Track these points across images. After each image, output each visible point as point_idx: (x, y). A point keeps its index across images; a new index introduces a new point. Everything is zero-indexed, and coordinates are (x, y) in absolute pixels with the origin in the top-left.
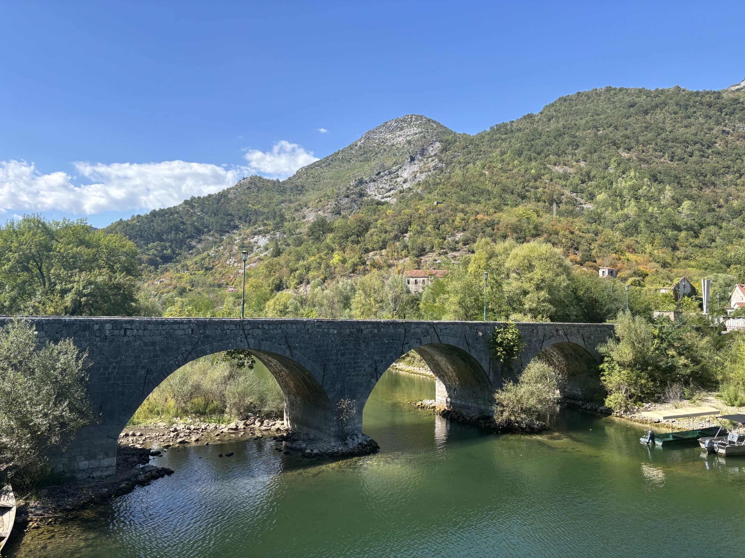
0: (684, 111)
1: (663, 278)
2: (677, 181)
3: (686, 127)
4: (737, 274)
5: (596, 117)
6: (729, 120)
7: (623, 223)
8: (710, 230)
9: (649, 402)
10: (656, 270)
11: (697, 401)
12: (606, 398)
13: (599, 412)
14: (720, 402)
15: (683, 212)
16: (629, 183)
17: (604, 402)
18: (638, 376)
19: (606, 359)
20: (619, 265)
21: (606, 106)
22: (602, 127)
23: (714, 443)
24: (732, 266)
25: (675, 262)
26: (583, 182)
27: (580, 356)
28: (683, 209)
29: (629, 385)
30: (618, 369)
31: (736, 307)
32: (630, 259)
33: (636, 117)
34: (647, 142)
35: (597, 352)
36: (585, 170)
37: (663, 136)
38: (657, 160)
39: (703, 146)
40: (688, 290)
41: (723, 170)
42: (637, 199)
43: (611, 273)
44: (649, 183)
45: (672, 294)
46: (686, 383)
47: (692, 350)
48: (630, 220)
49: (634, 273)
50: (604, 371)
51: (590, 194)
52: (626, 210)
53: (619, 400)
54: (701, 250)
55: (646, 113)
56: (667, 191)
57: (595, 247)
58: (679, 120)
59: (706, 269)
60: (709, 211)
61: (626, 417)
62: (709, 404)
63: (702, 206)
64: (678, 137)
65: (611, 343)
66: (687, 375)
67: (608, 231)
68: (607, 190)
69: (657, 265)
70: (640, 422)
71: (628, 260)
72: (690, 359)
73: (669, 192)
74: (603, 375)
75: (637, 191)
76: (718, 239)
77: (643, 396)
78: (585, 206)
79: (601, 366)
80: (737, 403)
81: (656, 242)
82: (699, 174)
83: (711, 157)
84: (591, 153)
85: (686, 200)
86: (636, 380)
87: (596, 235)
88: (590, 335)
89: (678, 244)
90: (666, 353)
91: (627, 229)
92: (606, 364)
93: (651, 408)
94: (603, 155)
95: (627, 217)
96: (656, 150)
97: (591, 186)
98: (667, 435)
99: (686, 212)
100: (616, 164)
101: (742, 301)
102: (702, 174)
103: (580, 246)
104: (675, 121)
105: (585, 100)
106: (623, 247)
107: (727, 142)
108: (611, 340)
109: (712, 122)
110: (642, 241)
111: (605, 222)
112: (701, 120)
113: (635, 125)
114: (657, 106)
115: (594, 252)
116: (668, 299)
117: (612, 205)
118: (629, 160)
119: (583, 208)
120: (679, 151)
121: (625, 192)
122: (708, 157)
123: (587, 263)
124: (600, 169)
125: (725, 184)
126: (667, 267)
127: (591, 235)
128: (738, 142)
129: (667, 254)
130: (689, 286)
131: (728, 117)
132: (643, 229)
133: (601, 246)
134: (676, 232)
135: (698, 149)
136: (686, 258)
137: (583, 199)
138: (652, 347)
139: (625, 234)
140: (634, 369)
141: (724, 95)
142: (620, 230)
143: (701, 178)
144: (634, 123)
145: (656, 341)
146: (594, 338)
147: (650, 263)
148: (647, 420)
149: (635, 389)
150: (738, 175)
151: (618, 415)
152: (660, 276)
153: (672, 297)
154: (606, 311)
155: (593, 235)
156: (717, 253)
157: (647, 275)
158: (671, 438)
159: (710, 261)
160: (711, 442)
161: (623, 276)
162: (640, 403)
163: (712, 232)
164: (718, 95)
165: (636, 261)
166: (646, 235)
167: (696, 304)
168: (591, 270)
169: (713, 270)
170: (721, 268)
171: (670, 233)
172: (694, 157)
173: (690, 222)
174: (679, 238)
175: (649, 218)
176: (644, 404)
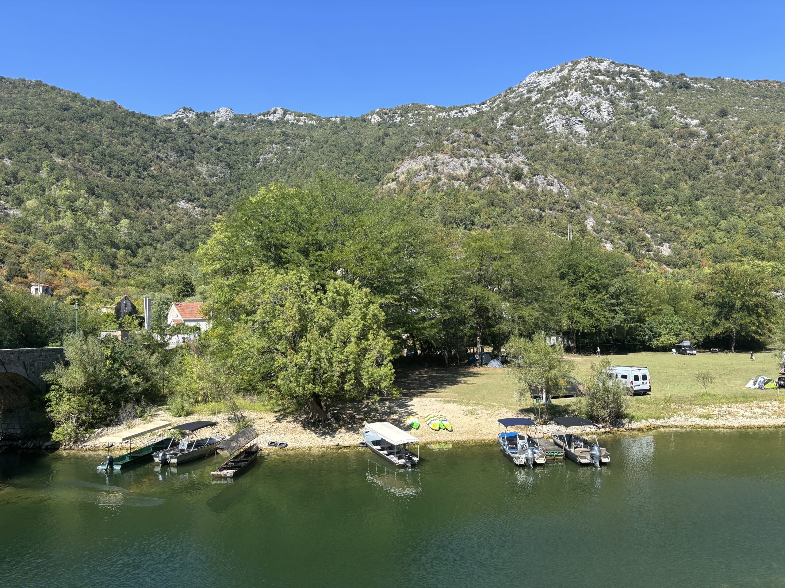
0: (121, 128)
1: (104, 297)
2: (115, 197)
3: (123, 145)
4: (171, 293)
5: (23, 111)
6: (162, 147)
7: (58, 236)
8: (147, 251)
9: (100, 427)
10: (97, 289)
11: (148, 418)
12: (53, 431)
13: (44, 449)
14: (168, 415)
15: (122, 230)
16: (64, 193)
17: (51, 436)
18: (90, 401)
19: (53, 387)
20: (56, 282)
21: (36, 102)
22: (31, 124)
23: (167, 455)
24: (167, 286)
25: (115, 281)
26: (8, 183)
27: (20, 387)
28: (121, 227)
29: (80, 413)
30: (67, 397)
31: (173, 324)
32: (67, 275)
33: (71, 122)
34: (83, 152)
35: (42, 380)
36: (10, 169)
37: (100, 148)
38: (94, 173)
39: (139, 167)
40: (129, 308)
41: (157, 193)
42: (74, 211)
43: (46, 290)
44: (86, 196)
45: (113, 313)
46: (138, 401)
47: (142, 368)
48: (66, 233)
49: (73, 291)
50: (51, 401)
51: (18, 199)
52: (61, 221)
53: (69, 431)
54: (139, 269)
55: (82, 120)
56: (105, 207)
57: (25, 261)
58: (116, 136)
59: (144, 288)
60: (145, 231)
61: (76, 448)
62: (159, 418)
63: (139, 225)
64: (115, 153)
65: (59, 368)
66: (139, 393)
67: (40, 243)
68: (39, 197)
69: (97, 283)
70: (92, 451)
71: (65, 276)
72: (141, 377)
73: (107, 208)
74: (50, 406)
75: (73, 202)
76: (153, 260)
77: (95, 422)
78: (11, 212)
79: (47, 396)
80: (183, 413)
81: (94, 258)
82: (136, 194)
83: (146, 179)
84: (17, 150)
85: (123, 218)
86: (88, 405)
87: (25, 247)
88: (33, 361)
89: (117, 262)
90: (118, 373)
91: (63, 243)
92: (53, 393)
93: (104, 432)
94: (33, 156)
95: (62, 229)
96: (93, 162)
97: (18, 189)
98: (123, 457)
99: (124, 230)
100: (49, 169)
101: (177, 319)
102: (138, 194)
103: (7, 258)
104: (112, 137)
105: (11, 89)
106: (60, 263)
107: (161, 167)
108: (58, 365)
109: (147, 146)
110: (80, 258)
111: (36, 232)
112: (137, 141)
113: (69, 131)
114: (93, 116)
115: (24, 266)
116: (110, 318)
117: (45, 214)
118: (63, 167)
119: (8, 214)
120: (116, 167)
121: (60, 202)
122: (144, 179)
123: (15, 278)
124: (30, 172)
125: (159, 207)
126: (107, 286)
127: (20, 246)
128: (170, 170)
129: (106, 271)
130: (130, 304)
131: (161, 143)
132: (81, 244)
133: (33, 260)
134: (115, 250)
135: (134, 170)
136: (125, 277)
137: (7, 202)
138: (105, 368)
139: (59, 248)
140: (86, 394)
141: (158, 122)
142: (55, 243)
143: (138, 198)
144: (69, 129)
145: (108, 362)
146: (38, 365)
147: (90, 281)
148: (99, 447)
149: (86, 416)
150: (170, 200)
151: (67, 447)
152: (101, 294)
153: (114, 316)
154: (48, 334)
155: (23, 246)
156: (153, 272)
157: (87, 293)
158: (128, 460)
159: (147, 280)
160: (164, 455)
161: (61, 294)
162: (91, 430)
163: (148, 253)
164: (153, 121)
165: (74, 278)
166: (84, 251)
167: (137, 322)
168: (20, 288)
169: (151, 289)
170: (157, 287)
171: (109, 250)
172: (131, 177)
173: (128, 241)
174: (118, 256)
175: (87, 233)
176: (96, 430)
